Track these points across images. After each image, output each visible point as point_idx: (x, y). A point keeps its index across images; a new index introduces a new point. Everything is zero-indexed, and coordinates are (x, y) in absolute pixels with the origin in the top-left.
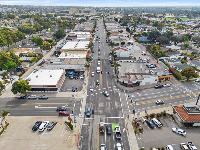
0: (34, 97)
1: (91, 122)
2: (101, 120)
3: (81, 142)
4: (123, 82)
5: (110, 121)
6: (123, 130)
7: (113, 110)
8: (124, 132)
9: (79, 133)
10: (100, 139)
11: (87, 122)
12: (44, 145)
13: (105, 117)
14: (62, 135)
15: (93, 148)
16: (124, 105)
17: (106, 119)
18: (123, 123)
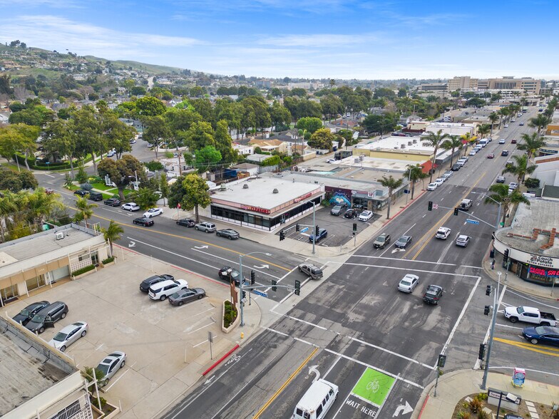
0: (209, 227)
1: (297, 332)
2: (337, 340)
3: (222, 372)
4: (507, 252)
5: (369, 356)
6: (400, 408)
7: (406, 329)
8: (396, 414)
9: (238, 347)
10: (285, 391)
11: (287, 328)
12: (131, 331)
13: (358, 338)
14: (189, 329)
15: (241, 406)
16: (466, 330)
17: (356, 345)
18: (417, 385)
